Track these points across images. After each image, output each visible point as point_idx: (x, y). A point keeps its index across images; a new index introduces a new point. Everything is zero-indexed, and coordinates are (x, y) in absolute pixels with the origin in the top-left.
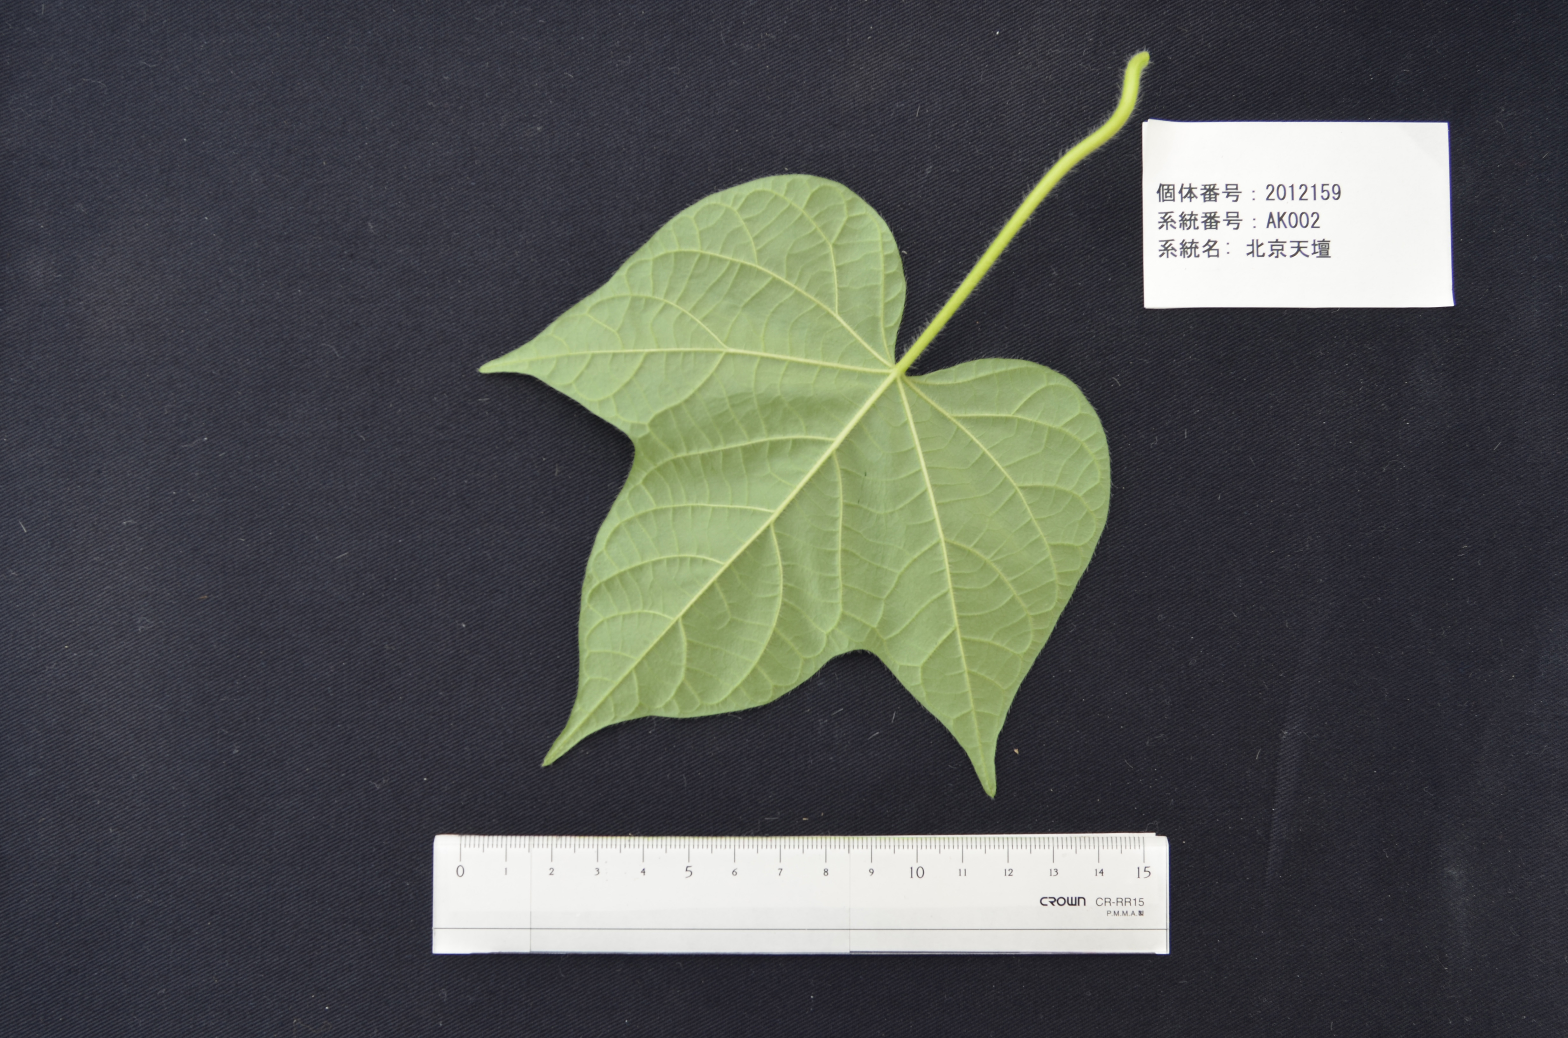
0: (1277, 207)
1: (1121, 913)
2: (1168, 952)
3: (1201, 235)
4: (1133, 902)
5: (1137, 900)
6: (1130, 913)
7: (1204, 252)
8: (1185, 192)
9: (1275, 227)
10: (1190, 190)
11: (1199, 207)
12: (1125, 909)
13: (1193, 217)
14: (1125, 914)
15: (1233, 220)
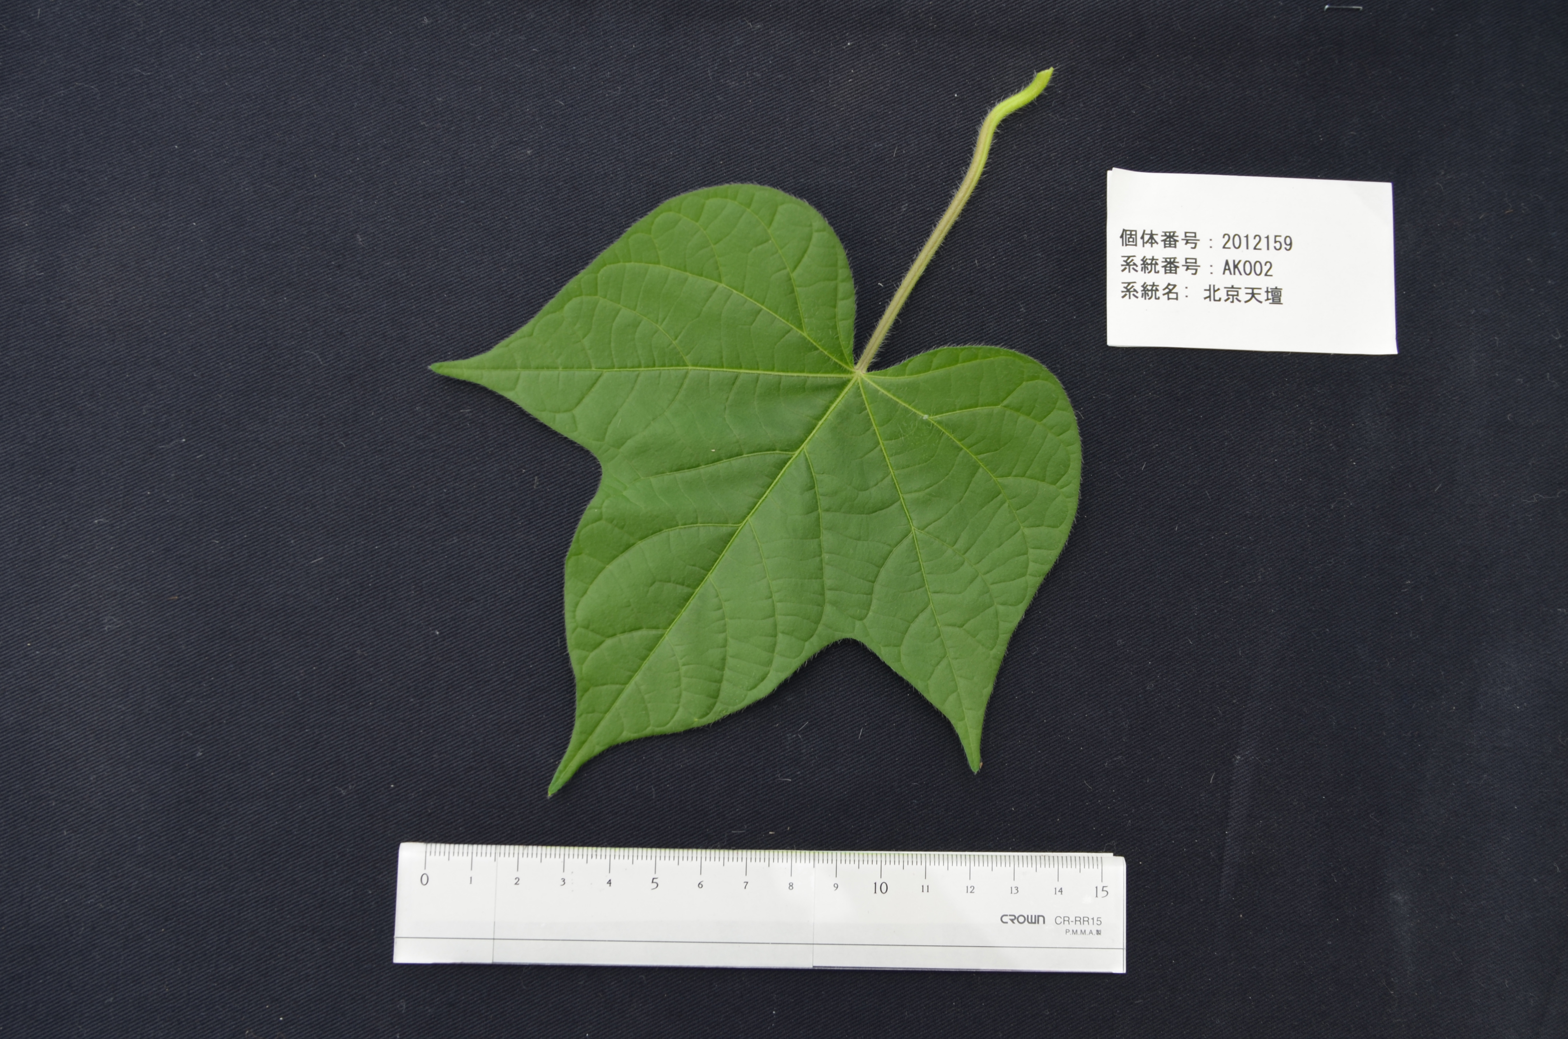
0: (1233, 255)
1: (1079, 932)
2: (1125, 972)
3: (1161, 279)
4: (1091, 921)
5: (1095, 920)
6: (1087, 932)
7: (1164, 294)
8: (1147, 238)
9: (1231, 274)
10: (1152, 236)
11: (1160, 252)
12: (1083, 928)
13: (1154, 262)
14: (1083, 932)
15: (1192, 265)
